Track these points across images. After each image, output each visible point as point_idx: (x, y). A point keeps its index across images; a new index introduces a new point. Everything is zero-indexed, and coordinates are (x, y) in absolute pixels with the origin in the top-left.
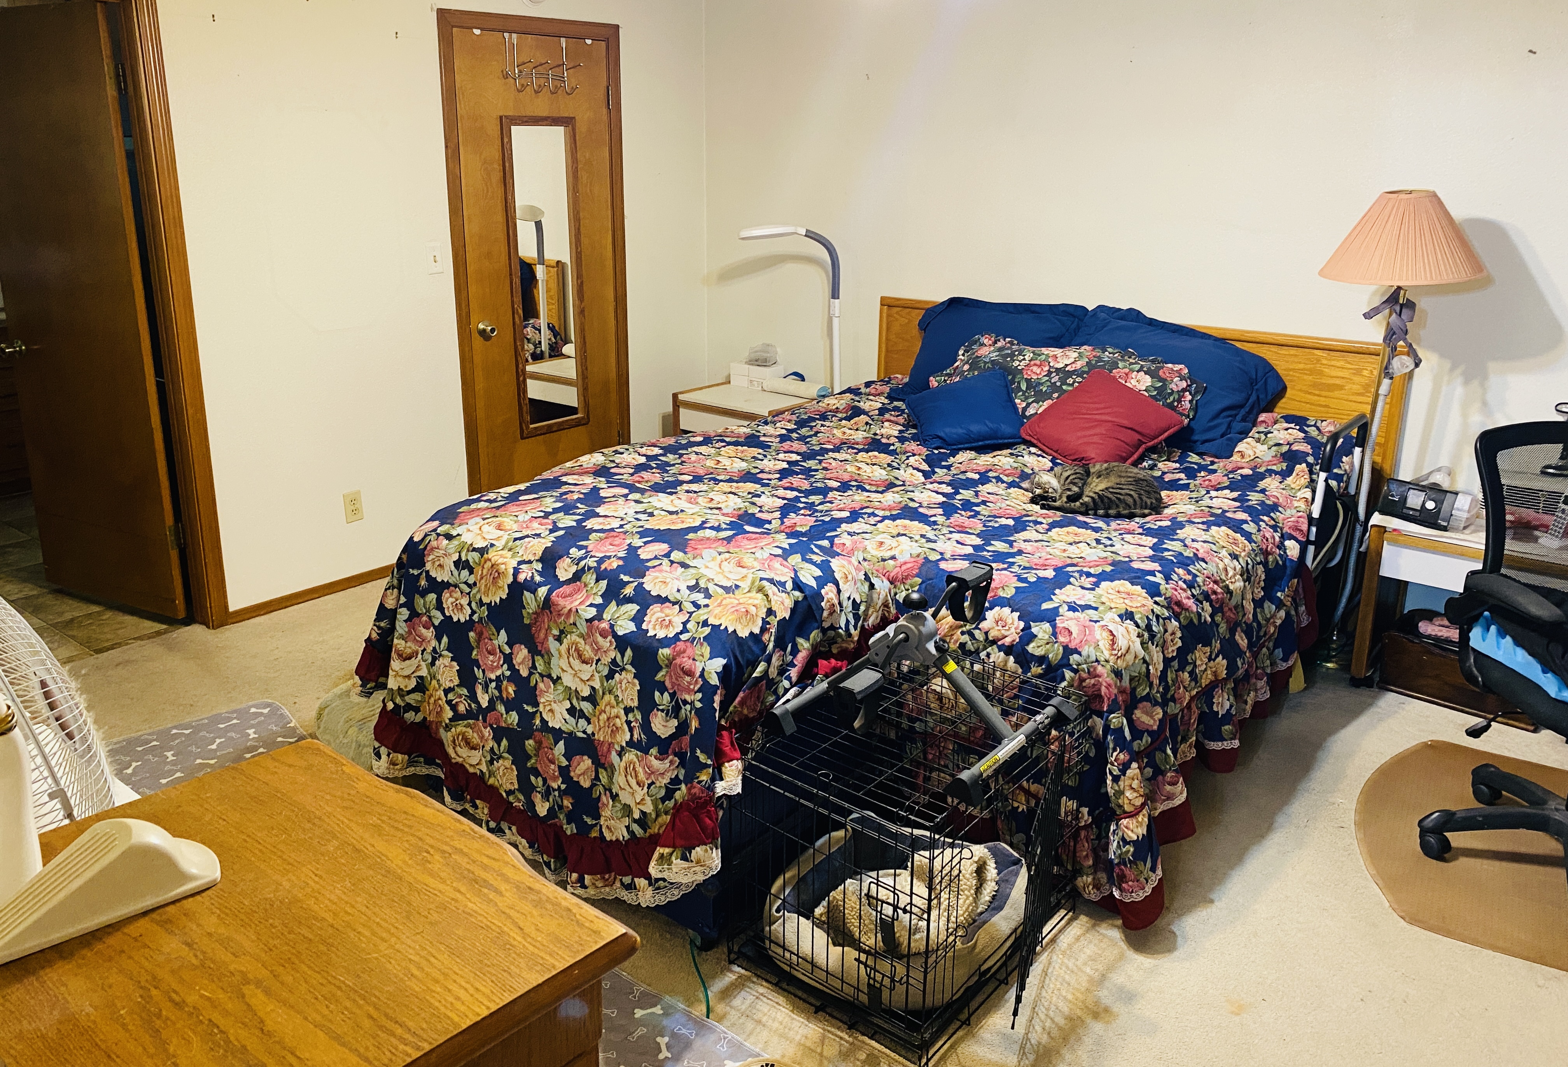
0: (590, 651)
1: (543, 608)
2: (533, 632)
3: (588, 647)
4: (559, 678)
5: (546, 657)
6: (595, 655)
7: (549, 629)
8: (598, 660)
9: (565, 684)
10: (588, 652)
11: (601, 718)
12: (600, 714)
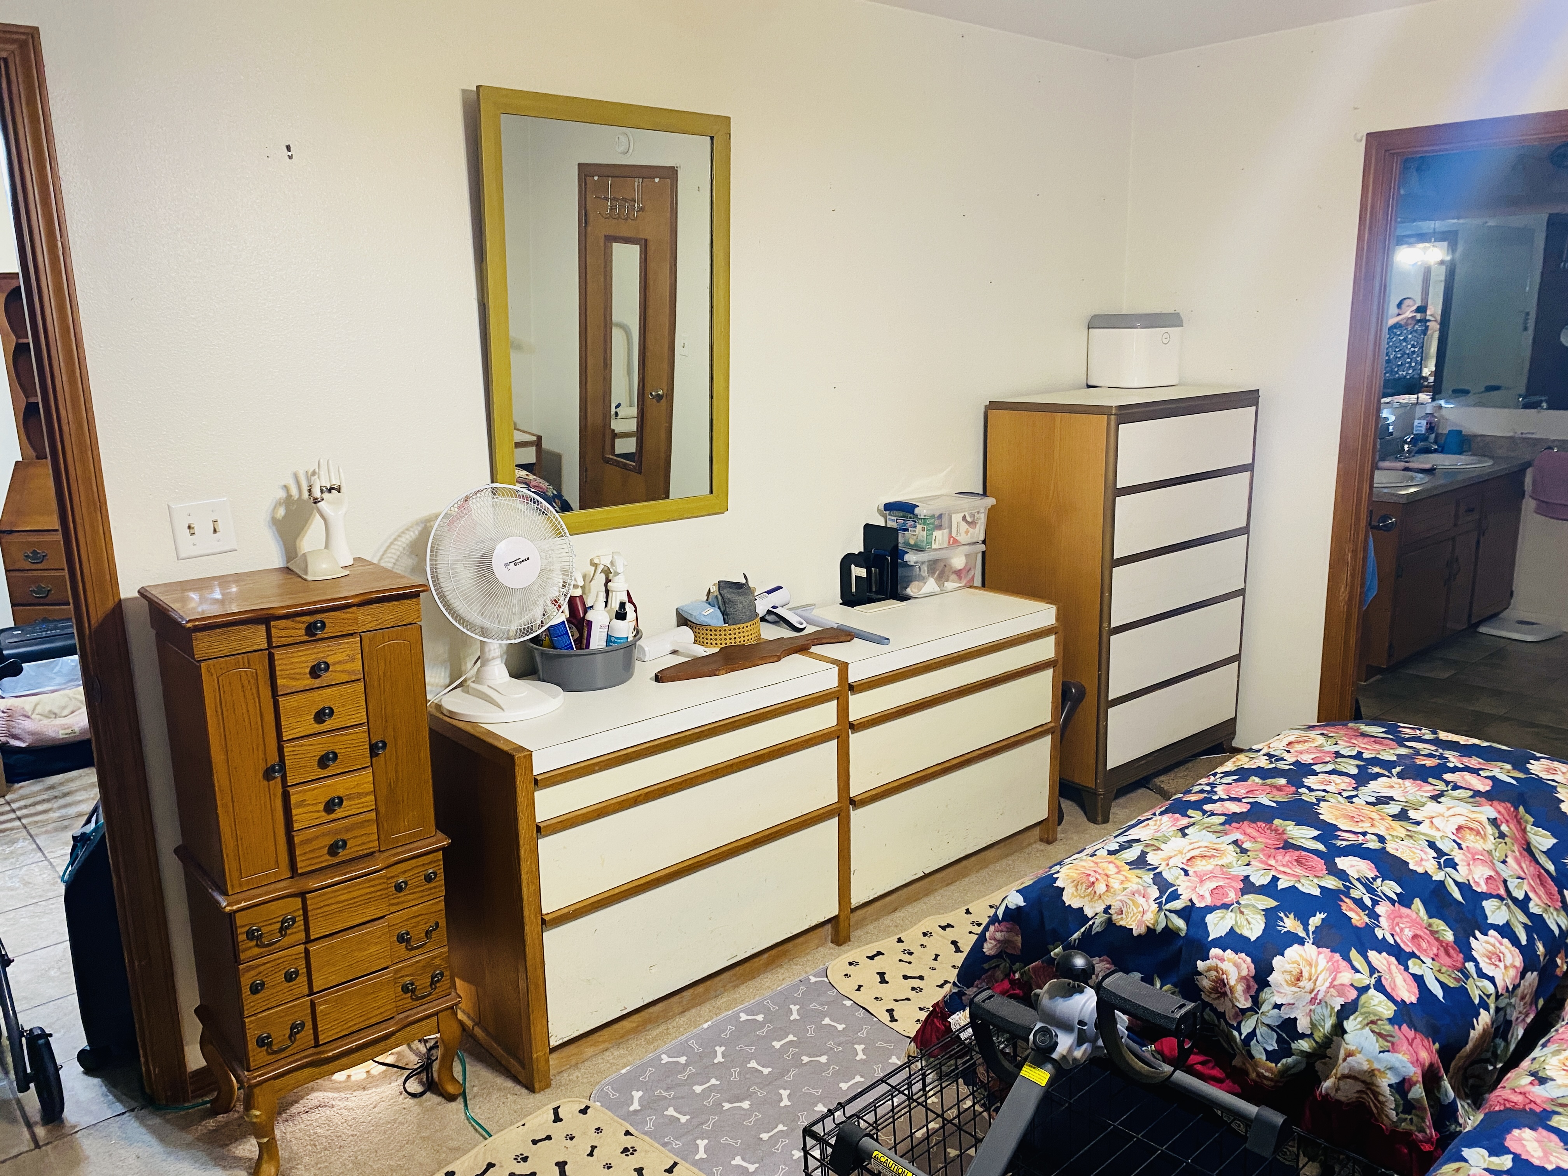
0: (1204, 868)
1: (1286, 842)
2: (1259, 824)
3: (1210, 867)
4: (1185, 835)
5: (1221, 828)
6: (1195, 872)
7: (1254, 839)
8: (1186, 873)
9: (1173, 839)
10: (1202, 866)
11: (1111, 865)
12: (1117, 867)
